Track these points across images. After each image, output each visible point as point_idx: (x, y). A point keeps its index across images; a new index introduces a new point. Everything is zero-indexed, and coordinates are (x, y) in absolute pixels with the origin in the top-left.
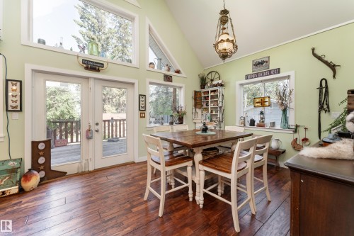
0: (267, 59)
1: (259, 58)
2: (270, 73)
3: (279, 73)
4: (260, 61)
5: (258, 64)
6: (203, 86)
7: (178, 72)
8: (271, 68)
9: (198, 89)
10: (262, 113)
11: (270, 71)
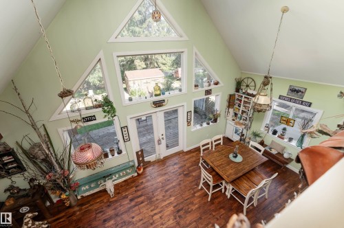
0: (303, 90)
1: (297, 86)
2: (302, 103)
3: (310, 106)
4: (297, 89)
5: (294, 90)
6: (237, 90)
7: (217, 84)
8: (303, 100)
9: (232, 91)
10: (284, 129)
11: (302, 102)
